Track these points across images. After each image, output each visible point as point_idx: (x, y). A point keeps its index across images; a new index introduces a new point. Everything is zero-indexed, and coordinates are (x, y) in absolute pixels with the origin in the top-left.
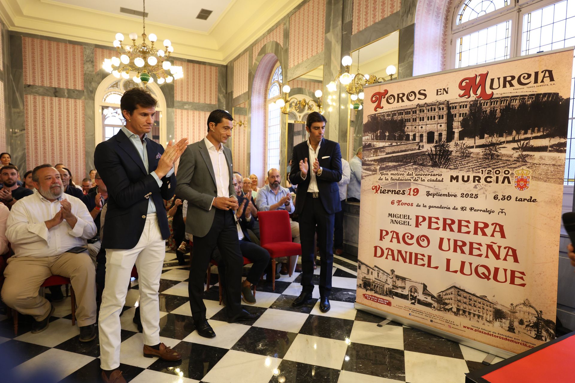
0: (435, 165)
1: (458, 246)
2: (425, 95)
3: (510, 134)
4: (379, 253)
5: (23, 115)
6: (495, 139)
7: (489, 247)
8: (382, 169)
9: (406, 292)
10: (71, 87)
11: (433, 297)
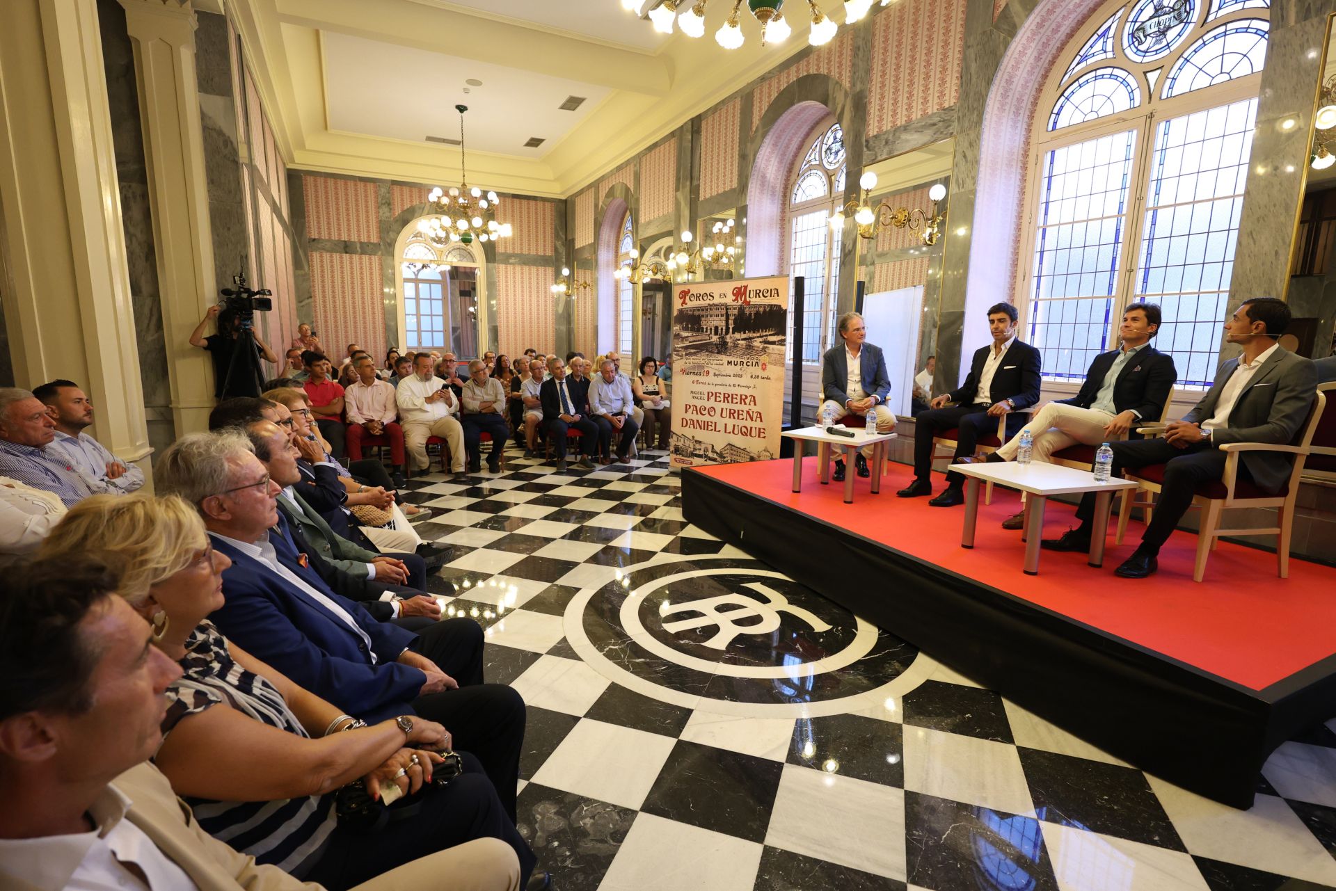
0: (719, 353)
1: (732, 414)
2: (713, 297)
3: (758, 331)
4: (684, 423)
5: (309, 279)
6: (751, 335)
7: (748, 412)
8: (686, 355)
9: (701, 453)
10: (364, 239)
11: (717, 453)
